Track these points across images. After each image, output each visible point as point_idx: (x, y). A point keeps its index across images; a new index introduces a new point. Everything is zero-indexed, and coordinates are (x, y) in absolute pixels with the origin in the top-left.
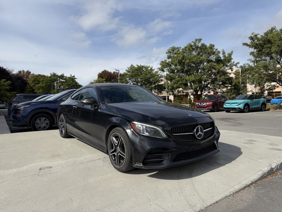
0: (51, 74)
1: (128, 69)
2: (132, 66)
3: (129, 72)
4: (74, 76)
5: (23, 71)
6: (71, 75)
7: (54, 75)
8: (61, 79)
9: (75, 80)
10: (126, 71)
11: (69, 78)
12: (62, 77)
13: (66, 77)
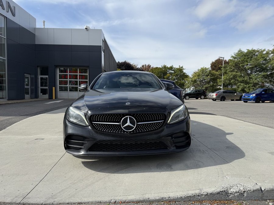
0: (162, 66)
1: (235, 55)
2: (240, 51)
3: (235, 58)
4: (182, 67)
5: (145, 65)
6: (180, 66)
7: (165, 67)
8: (171, 70)
9: (183, 70)
10: (231, 57)
11: (178, 69)
12: (171, 68)
13: (175, 68)
